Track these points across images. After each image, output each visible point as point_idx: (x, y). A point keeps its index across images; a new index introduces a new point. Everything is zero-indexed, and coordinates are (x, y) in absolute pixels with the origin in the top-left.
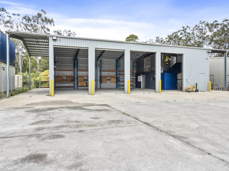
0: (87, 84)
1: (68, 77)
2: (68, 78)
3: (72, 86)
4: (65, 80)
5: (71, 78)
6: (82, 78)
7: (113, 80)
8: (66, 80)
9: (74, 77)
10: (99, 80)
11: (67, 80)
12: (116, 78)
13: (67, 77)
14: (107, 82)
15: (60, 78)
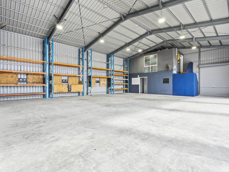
0: (69, 89)
1: (31, 74)
2: (29, 76)
3: (40, 92)
4: (23, 81)
5: (36, 77)
6: (58, 77)
7: (103, 83)
8: (26, 82)
9: (43, 75)
10: (86, 82)
11: (28, 80)
12: (106, 80)
13: (27, 74)
14: (95, 84)
15: (10, 75)
